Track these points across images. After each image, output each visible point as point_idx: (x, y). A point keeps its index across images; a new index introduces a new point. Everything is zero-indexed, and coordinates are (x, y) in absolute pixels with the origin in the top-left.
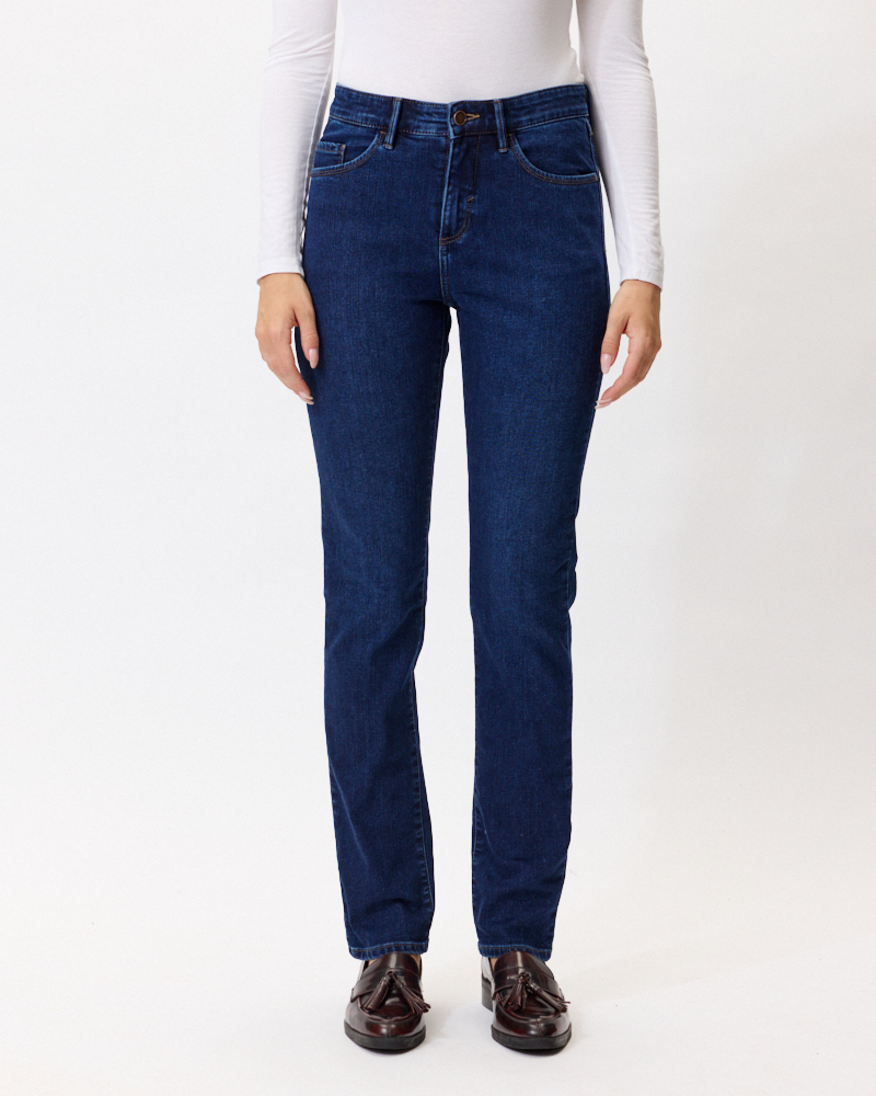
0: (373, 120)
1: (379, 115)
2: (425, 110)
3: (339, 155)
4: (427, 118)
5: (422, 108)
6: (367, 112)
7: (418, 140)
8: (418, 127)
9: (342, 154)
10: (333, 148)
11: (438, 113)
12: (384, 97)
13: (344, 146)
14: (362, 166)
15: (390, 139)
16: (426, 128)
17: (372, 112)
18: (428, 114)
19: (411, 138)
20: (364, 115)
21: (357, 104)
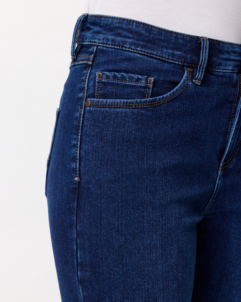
0: (179, 57)
1: (185, 52)
2: (226, 49)
3: (145, 87)
4: (226, 56)
5: (223, 47)
6: (173, 49)
7: (218, 76)
8: (220, 65)
9: (151, 86)
10: (138, 80)
11: (234, 52)
12: (189, 36)
13: (152, 79)
14: (173, 99)
15: (200, 75)
16: (226, 65)
17: (178, 50)
18: (228, 52)
19: (213, 75)
20: (170, 51)
21: (160, 40)
